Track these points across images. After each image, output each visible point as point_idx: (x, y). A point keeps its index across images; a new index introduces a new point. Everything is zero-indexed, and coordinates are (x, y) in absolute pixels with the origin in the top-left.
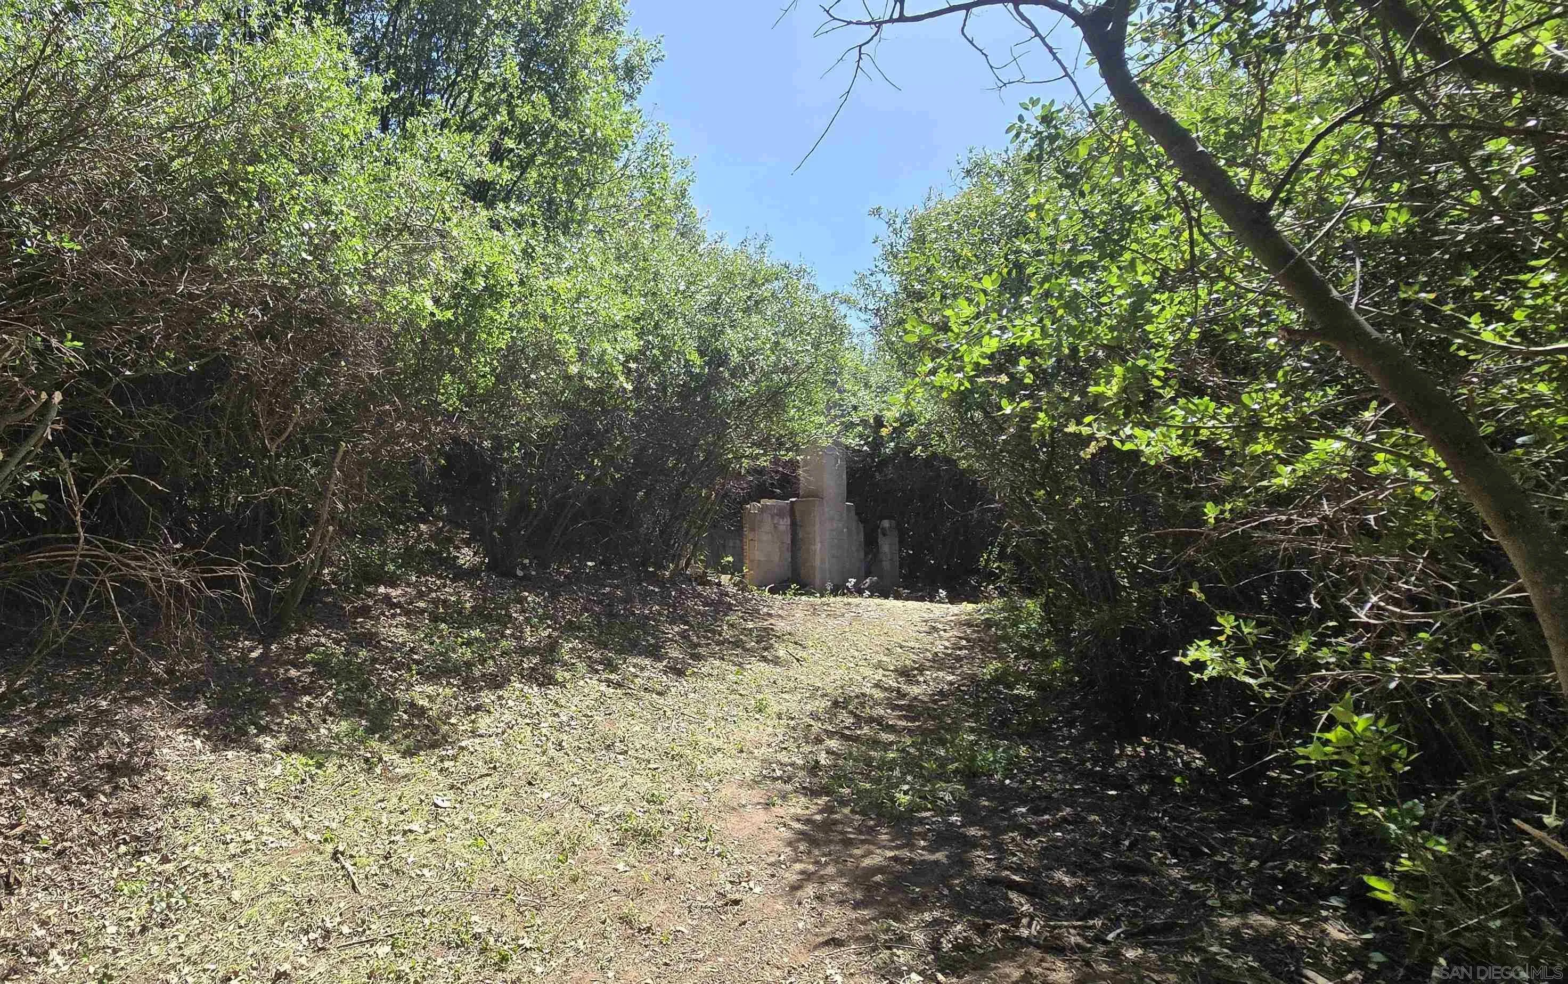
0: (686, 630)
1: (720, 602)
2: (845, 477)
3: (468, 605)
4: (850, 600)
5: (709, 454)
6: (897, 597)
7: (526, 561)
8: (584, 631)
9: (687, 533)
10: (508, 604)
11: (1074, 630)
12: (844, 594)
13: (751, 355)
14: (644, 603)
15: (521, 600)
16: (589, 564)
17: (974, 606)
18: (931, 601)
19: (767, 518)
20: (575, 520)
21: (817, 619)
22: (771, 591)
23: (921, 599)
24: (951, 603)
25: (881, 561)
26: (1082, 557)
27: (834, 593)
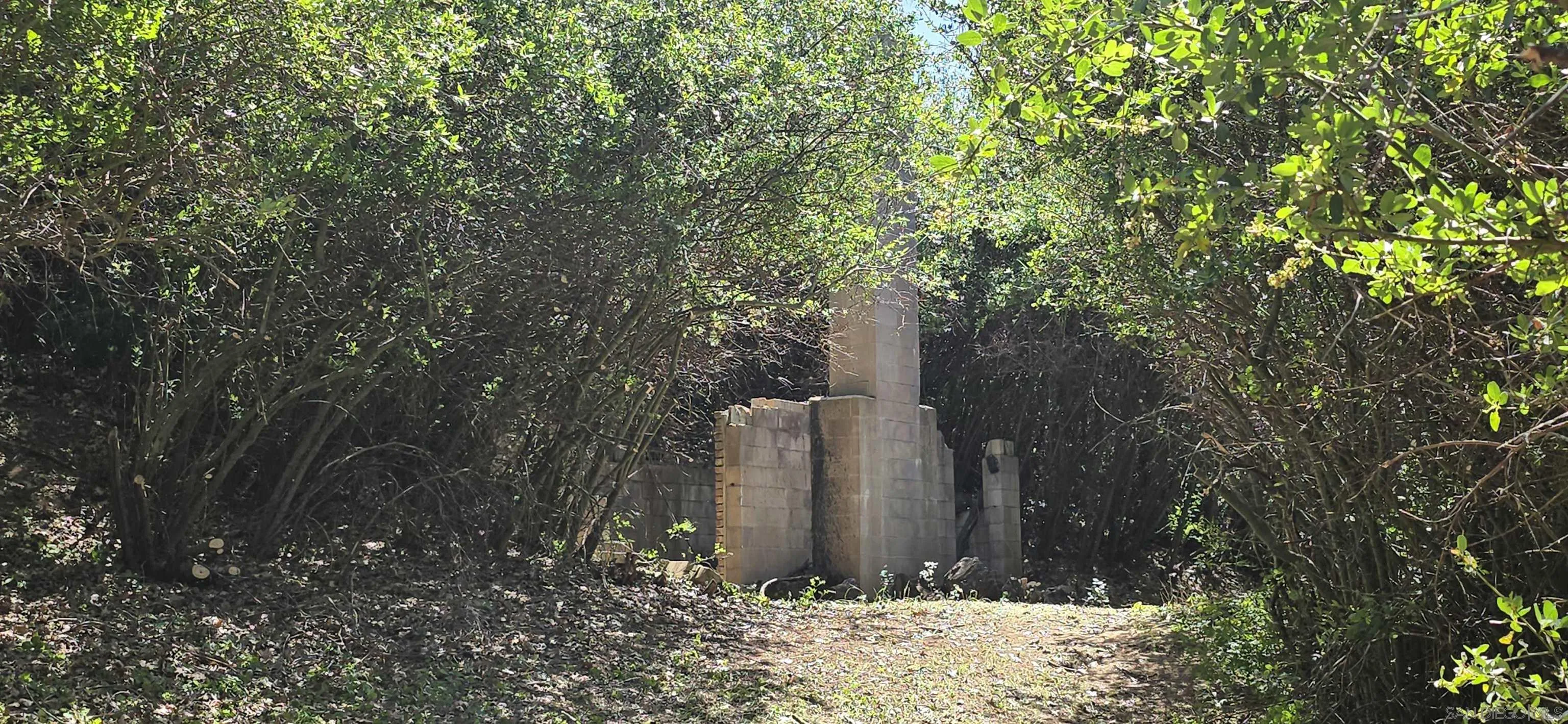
0: (582, 686)
1: (661, 620)
2: (916, 351)
3: (63, 653)
4: (925, 605)
5: (640, 299)
6: (1017, 596)
7: (217, 544)
8: (350, 699)
9: (593, 472)
10: (167, 646)
11: (1318, 648)
12: (913, 594)
13: (725, 88)
14: (493, 627)
15: (200, 636)
16: (371, 545)
17: (1154, 609)
18: (1078, 602)
19: (763, 437)
20: (333, 446)
21: (858, 645)
22: (772, 593)
23: (1059, 599)
24: (1115, 606)
25: (987, 525)
26: (1332, 505)
27: (895, 593)
